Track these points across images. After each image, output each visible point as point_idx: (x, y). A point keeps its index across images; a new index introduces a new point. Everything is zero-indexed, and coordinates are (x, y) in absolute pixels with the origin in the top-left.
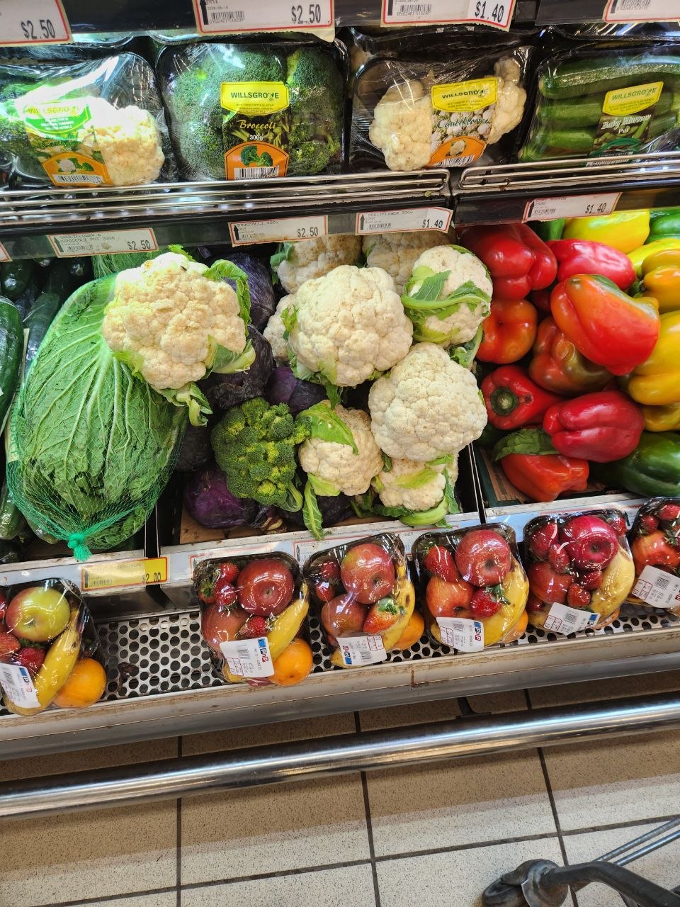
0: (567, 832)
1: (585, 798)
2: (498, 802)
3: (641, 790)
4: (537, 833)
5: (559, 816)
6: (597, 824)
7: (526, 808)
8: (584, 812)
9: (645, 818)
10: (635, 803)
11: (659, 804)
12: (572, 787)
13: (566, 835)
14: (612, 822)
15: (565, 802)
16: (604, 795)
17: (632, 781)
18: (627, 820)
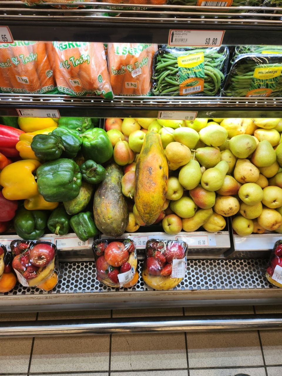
0: (32, 373)
1: (45, 359)
2: (8, 357)
3: (71, 359)
4: (19, 372)
5: (31, 366)
6: (45, 371)
7: (18, 361)
8: (42, 365)
9: (68, 371)
10: (66, 364)
11: (76, 366)
12: (41, 354)
13: (31, 374)
14: (53, 371)
15: (36, 360)
16: (54, 359)
17: (68, 354)
18: (59, 371)
